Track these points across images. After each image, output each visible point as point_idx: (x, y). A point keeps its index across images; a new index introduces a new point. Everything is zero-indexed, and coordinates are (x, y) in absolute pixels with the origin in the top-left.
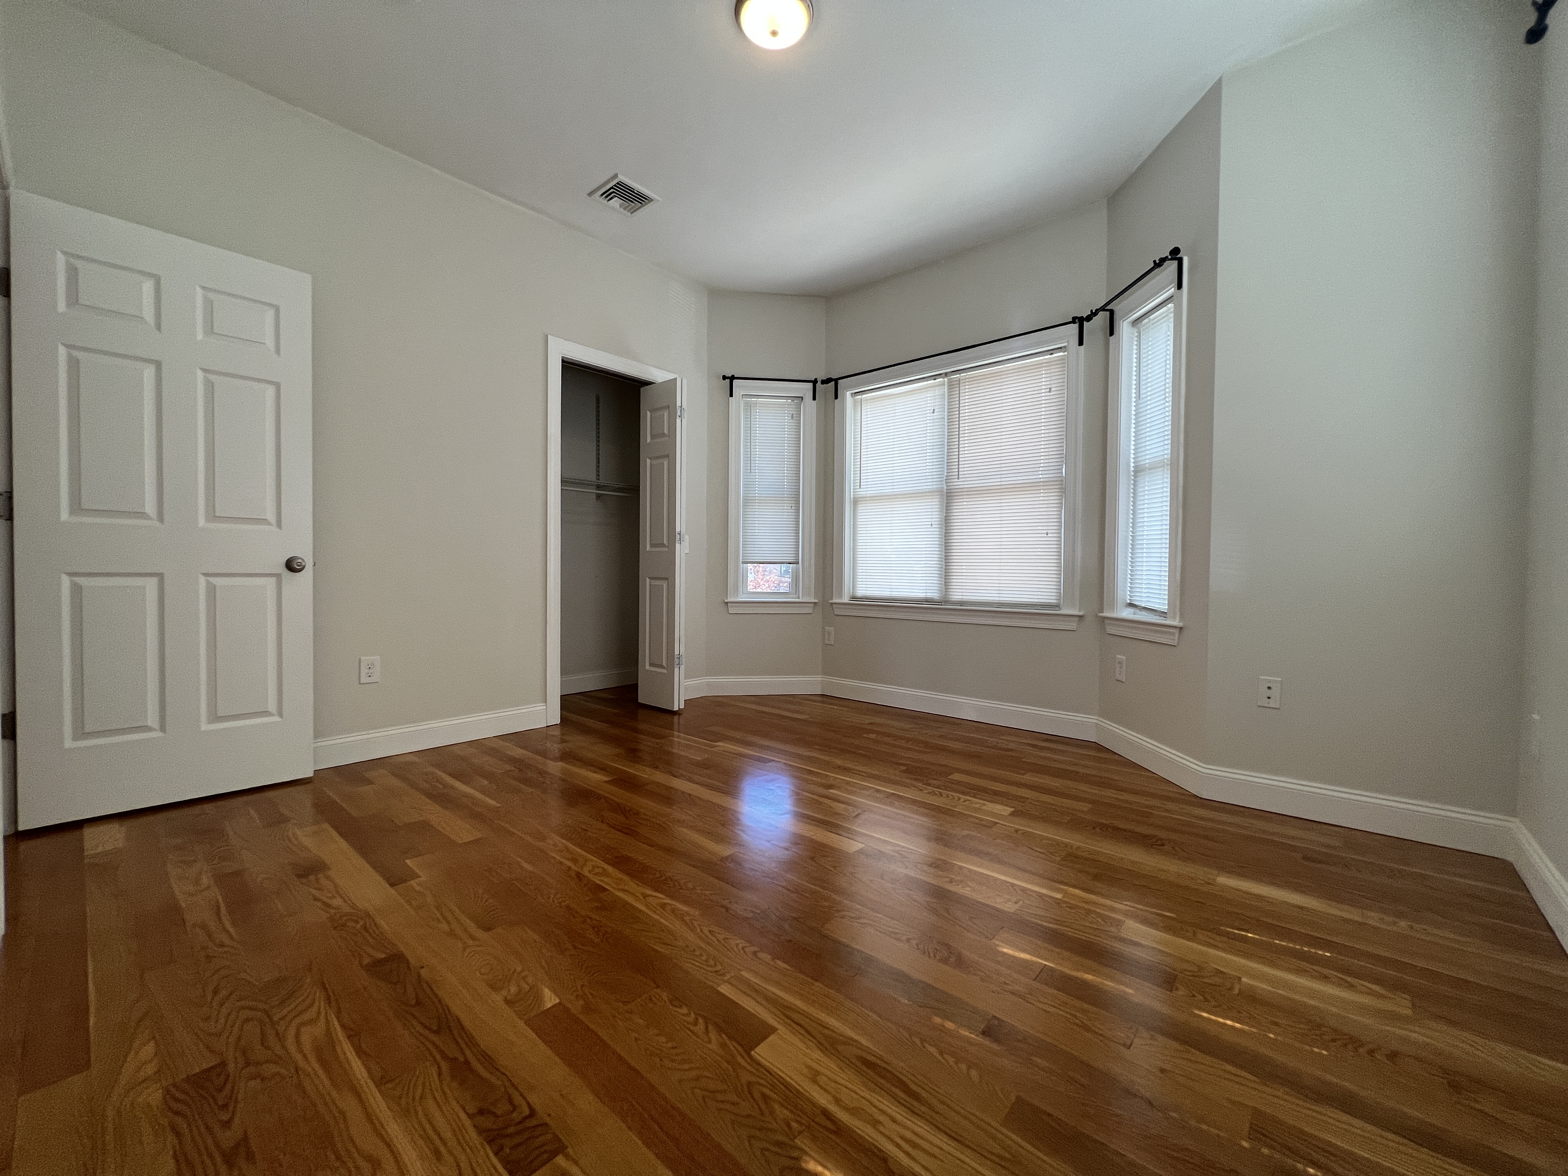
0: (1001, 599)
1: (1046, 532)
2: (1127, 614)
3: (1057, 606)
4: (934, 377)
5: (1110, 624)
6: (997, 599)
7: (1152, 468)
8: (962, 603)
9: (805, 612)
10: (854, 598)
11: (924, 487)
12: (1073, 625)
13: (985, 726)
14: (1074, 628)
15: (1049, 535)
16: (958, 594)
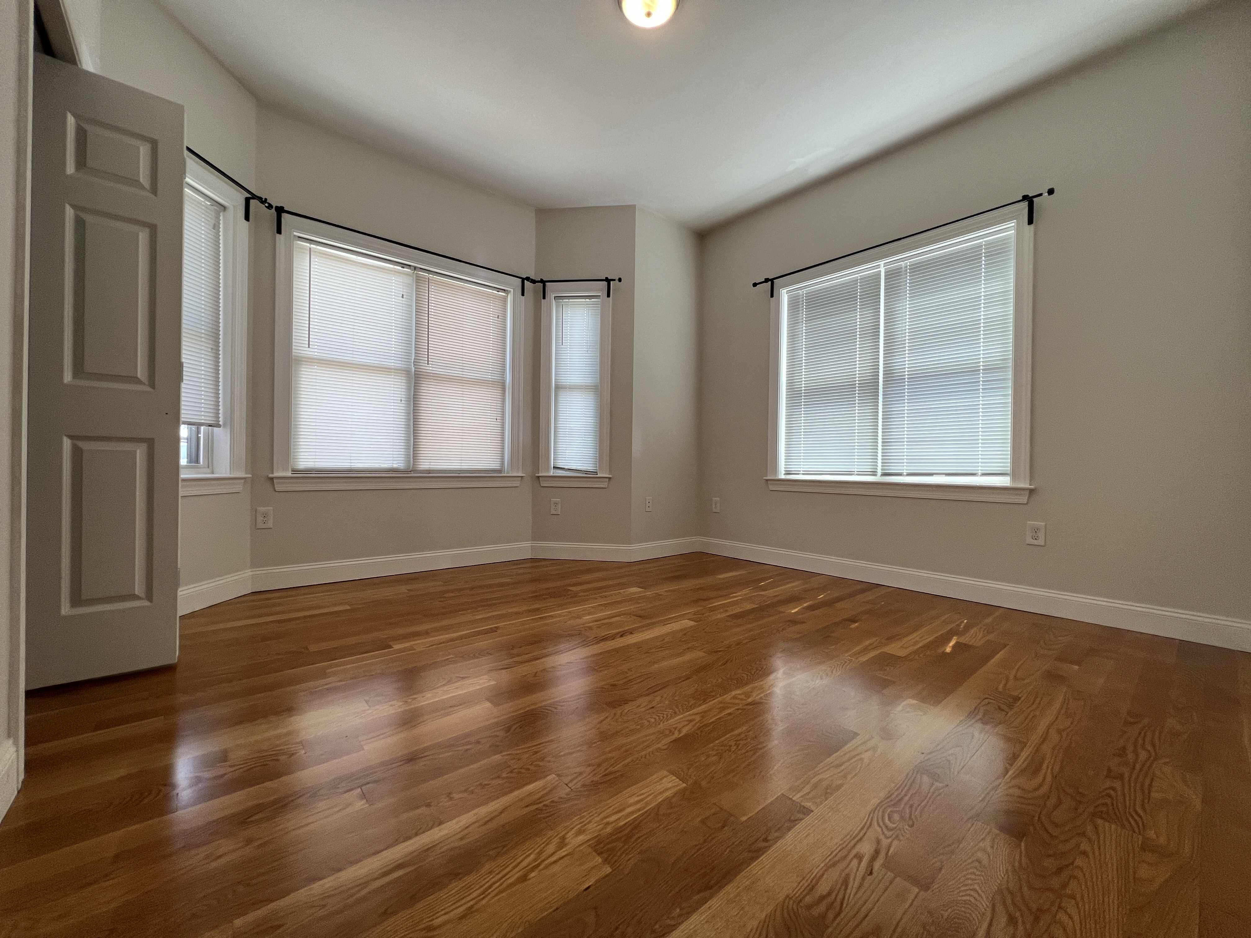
0: (462, 467)
1: (495, 418)
2: (552, 473)
3: (500, 471)
4: (403, 265)
5: (544, 480)
6: (459, 467)
7: (572, 388)
8: (429, 471)
9: (234, 490)
10: (294, 471)
11: (392, 364)
12: (517, 483)
13: (469, 568)
14: (518, 485)
15: (498, 421)
16: (425, 464)
